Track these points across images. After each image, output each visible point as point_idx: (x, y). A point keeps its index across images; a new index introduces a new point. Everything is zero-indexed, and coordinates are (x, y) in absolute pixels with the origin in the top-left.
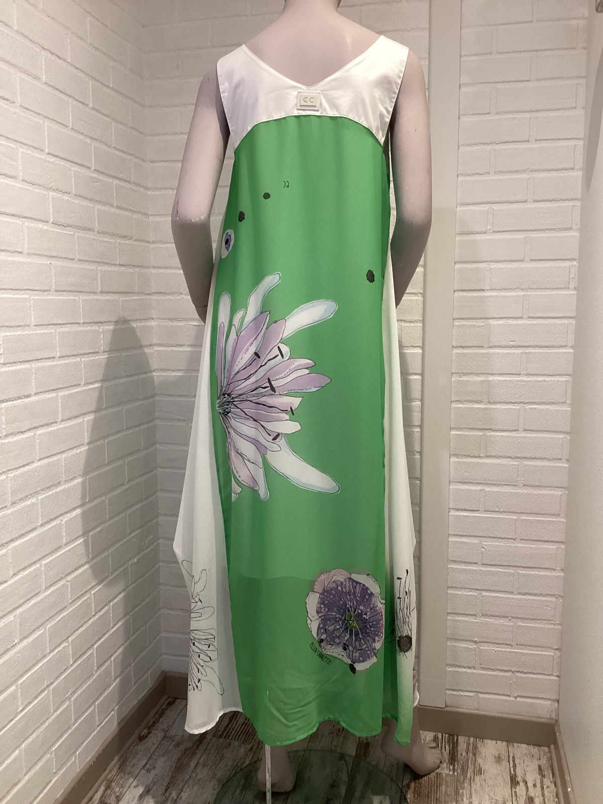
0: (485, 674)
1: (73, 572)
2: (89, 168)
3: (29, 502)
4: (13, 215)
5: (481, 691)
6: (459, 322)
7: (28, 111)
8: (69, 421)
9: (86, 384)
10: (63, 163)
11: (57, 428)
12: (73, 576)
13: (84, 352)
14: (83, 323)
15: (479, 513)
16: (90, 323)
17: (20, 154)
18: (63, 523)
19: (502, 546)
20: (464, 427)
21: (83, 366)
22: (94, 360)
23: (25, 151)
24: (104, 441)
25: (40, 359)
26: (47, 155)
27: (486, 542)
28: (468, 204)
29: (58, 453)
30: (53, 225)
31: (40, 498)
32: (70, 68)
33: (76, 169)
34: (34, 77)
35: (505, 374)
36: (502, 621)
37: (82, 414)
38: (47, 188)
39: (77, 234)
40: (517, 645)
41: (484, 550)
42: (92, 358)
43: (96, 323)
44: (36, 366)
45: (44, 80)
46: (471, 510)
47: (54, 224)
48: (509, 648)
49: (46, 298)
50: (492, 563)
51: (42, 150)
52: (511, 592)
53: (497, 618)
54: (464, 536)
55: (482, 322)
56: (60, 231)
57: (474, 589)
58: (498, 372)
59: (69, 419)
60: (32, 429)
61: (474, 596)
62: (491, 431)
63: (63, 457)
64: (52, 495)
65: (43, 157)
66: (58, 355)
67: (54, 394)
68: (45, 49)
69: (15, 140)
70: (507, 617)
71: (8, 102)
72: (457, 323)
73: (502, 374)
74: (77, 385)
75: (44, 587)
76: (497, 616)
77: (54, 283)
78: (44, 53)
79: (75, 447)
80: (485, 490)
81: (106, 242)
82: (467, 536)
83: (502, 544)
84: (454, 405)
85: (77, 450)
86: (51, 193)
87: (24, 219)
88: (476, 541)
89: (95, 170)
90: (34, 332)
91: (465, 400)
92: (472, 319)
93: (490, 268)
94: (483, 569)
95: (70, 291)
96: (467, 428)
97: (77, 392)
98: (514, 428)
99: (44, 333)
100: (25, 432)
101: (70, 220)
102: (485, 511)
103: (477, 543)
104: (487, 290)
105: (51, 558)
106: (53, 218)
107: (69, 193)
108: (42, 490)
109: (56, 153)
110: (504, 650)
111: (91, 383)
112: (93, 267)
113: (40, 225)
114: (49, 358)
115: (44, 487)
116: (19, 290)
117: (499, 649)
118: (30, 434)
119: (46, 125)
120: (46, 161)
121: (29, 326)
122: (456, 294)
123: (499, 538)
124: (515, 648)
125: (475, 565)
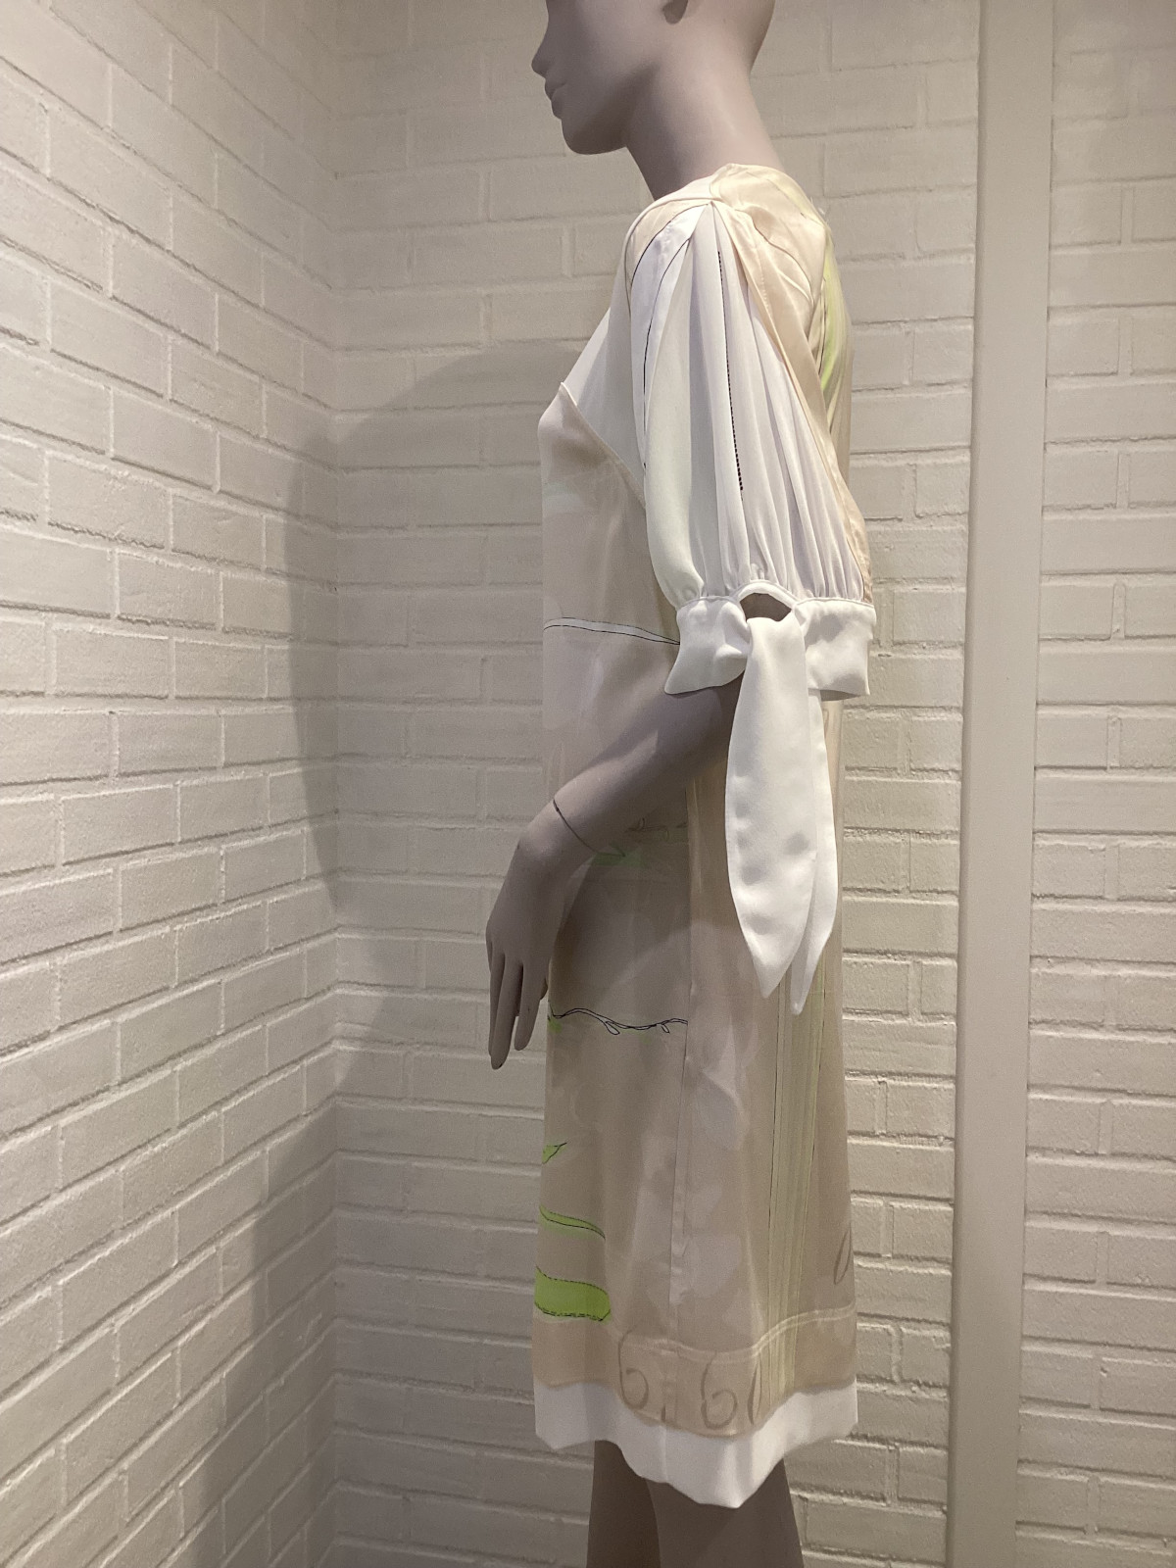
1: (135, 1445)
2: (209, 488)
3: (32, 1300)
4: (25, 607)
6: (1046, 839)
7: (67, 361)
8: (139, 1079)
9: (183, 984)
10: (149, 479)
11: (110, 1102)
12: (134, 1456)
13: (181, 909)
14: (181, 843)
15: (1093, 1289)
16: (197, 840)
17: (47, 462)
18: (116, 1331)
19: (1148, 1366)
20: (1058, 1082)
21: (176, 943)
22: (202, 924)
23: (59, 454)
24: (219, 1111)
25: (76, 943)
26: (113, 463)
27: (1109, 1357)
28: (1065, 574)
29: (109, 1164)
30: (120, 622)
31: (61, 1282)
32: (172, 263)
33: (178, 491)
34: (87, 286)
35: (1154, 962)
36: (1146, 1546)
37: (172, 1058)
38: (110, 539)
39: (175, 639)
41: (1105, 1375)
42: (199, 921)
43: (210, 838)
44: (65, 962)
45: (110, 290)
46: (1074, 1281)
47: (123, 620)
49: (97, 794)
50: (1124, 1408)
51: (103, 453)
53: (1136, 1539)
54: (1059, 1340)
55: (1102, 841)
56: (136, 635)
57: (1081, 1468)
58: (1139, 959)
59: (138, 1076)
60: (48, 1116)
61: (1081, 1483)
62: (1123, 1095)
63: (122, 1168)
64: (91, 1270)
65: (103, 467)
66: (120, 926)
67: (106, 1022)
68: (118, 222)
69: (35, 431)
70: (1159, 1536)
71: (23, 343)
72: (1040, 842)
73: (1148, 963)
74: (160, 991)
75: (63, 1501)
76: (1134, 1534)
77: (116, 759)
78: (113, 230)
79: (149, 1141)
80: (1108, 1233)
81: (241, 651)
82: (1067, 1341)
83: (1149, 1363)
84: (1038, 1032)
85: (154, 1147)
86: (117, 550)
87: (50, 614)
88: (1086, 1354)
89: (221, 492)
90: (63, 881)
91: (1062, 1022)
92: (1077, 834)
93: (1119, 719)
94: (1101, 1420)
95: (154, 772)
96: (1068, 1087)
97: (160, 1008)
99: (87, 879)
100: (31, 1126)
101: (159, 610)
102: (1108, 1283)
103: (1088, 1359)
104: (1112, 768)
105: (83, 1427)
106: (121, 606)
107: (162, 547)
108: (67, 1262)
109: (132, 458)
111: (193, 981)
112: (210, 710)
113: (90, 626)
114: (98, 937)
115: (71, 1255)
116: (32, 783)
118: (45, 1128)
119: (111, 392)
120: (109, 476)
121: (53, 866)
122: (1042, 775)
123: (1142, 1348)
125: (1084, 1411)
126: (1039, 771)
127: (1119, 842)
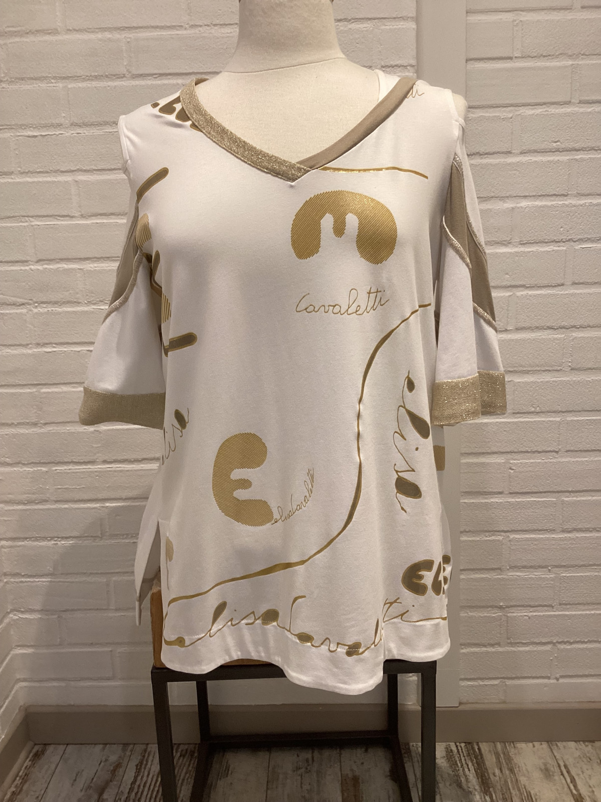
0: (515, 651)
5: (509, 676)
6: (473, 113)
15: (503, 418)
19: (539, 463)
27: (515, 460)
35: (544, 195)
36: (539, 573)
40: (560, 604)
41: (512, 471)
48: (549, 611)
50: (524, 491)
52: (551, 530)
53: (532, 570)
54: (484, 454)
55: (510, 112)
57: (498, 531)
58: (534, 194)
61: (498, 540)
62: (523, 288)
70: (546, 567)
72: (470, 115)
73: (540, 196)
76: (531, 567)
80: (514, 381)
82: (489, 454)
83: (539, 461)
88: (500, 460)
92: (494, 107)
93: (521, 21)
98: (559, 282)
102: (514, 413)
103: (503, 463)
104: (516, 57)
110: (542, 614)
117: (534, 614)
122: (470, 65)
123: (534, 452)
124: (558, 610)
125: (500, 496)
126: (469, 62)
127: (521, 111)
